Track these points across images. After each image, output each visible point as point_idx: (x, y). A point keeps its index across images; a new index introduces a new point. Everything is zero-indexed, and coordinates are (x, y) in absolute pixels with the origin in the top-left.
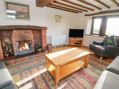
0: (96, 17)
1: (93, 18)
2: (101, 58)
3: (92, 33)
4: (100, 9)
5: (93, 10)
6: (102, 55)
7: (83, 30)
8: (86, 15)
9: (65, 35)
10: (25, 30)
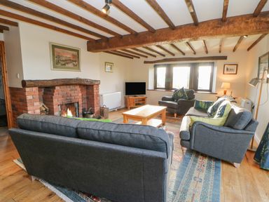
0: (158, 65)
1: (155, 66)
2: (175, 115)
3: (156, 88)
4: (164, 56)
5: (155, 56)
6: (175, 110)
7: (144, 84)
8: (145, 62)
9: (120, 93)
10: (71, 87)
